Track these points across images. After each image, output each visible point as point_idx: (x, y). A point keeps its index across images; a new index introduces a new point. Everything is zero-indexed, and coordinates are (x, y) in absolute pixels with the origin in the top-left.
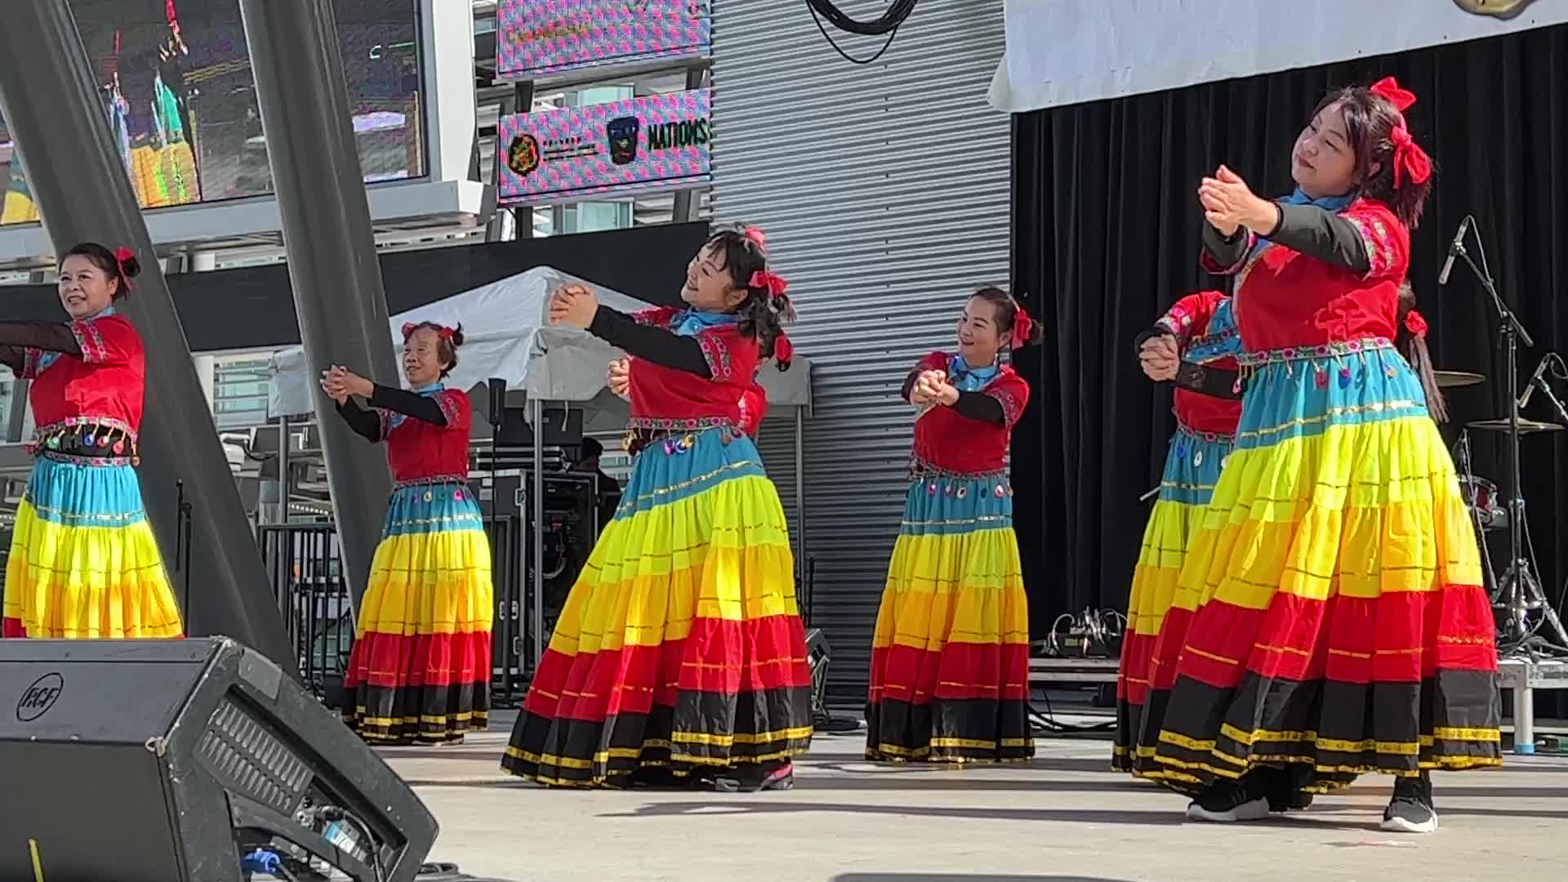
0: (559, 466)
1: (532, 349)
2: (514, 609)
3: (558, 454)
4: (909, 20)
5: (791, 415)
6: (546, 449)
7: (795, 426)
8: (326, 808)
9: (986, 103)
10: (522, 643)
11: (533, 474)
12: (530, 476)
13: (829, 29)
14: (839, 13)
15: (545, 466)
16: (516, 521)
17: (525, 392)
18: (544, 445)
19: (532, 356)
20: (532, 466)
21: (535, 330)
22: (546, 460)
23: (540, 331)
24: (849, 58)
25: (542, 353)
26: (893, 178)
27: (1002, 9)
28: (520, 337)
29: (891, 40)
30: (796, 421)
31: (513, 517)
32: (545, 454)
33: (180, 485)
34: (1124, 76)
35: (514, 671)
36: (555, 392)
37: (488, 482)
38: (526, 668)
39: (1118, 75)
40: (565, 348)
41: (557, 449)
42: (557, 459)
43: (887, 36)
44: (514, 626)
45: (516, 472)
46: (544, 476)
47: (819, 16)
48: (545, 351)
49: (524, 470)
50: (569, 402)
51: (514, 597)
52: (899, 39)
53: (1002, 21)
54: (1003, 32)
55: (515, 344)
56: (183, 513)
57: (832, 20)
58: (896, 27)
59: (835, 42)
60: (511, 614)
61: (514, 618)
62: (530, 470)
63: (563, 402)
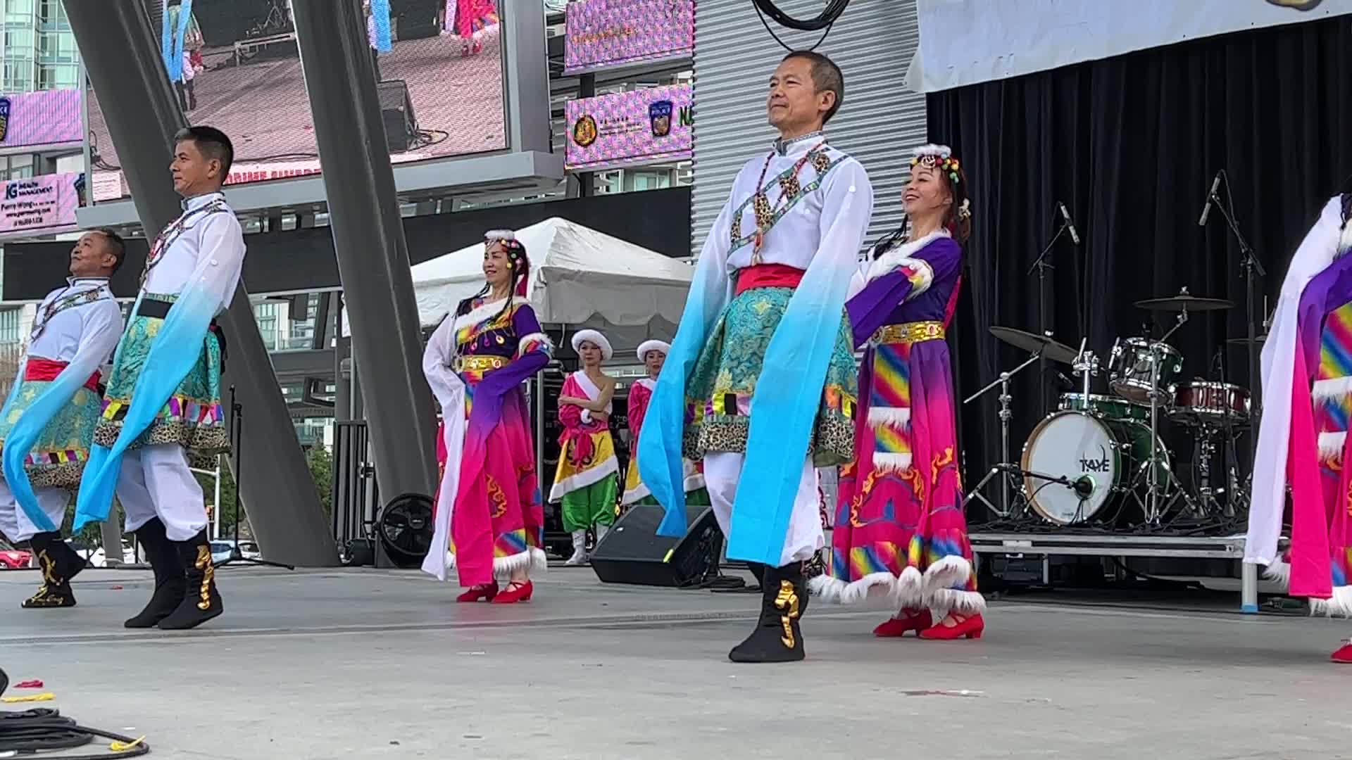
0: (558, 375)
1: (535, 283)
3: (557, 366)
4: (841, 19)
9: (901, 84)
11: (536, 382)
13: (776, 28)
14: (782, 15)
19: (535, 288)
21: (540, 267)
23: (543, 268)
25: (543, 285)
27: (915, 9)
29: (825, 36)
33: (233, 390)
34: (1008, 60)
36: (554, 317)
39: (1005, 61)
40: (564, 282)
42: (555, 370)
43: (823, 31)
46: (545, 383)
47: (766, 17)
48: (545, 284)
50: (566, 325)
52: (832, 35)
53: (916, 18)
54: (917, 27)
56: (236, 412)
57: (776, 19)
58: (831, 23)
59: (780, 39)
62: (534, 379)
63: (561, 325)
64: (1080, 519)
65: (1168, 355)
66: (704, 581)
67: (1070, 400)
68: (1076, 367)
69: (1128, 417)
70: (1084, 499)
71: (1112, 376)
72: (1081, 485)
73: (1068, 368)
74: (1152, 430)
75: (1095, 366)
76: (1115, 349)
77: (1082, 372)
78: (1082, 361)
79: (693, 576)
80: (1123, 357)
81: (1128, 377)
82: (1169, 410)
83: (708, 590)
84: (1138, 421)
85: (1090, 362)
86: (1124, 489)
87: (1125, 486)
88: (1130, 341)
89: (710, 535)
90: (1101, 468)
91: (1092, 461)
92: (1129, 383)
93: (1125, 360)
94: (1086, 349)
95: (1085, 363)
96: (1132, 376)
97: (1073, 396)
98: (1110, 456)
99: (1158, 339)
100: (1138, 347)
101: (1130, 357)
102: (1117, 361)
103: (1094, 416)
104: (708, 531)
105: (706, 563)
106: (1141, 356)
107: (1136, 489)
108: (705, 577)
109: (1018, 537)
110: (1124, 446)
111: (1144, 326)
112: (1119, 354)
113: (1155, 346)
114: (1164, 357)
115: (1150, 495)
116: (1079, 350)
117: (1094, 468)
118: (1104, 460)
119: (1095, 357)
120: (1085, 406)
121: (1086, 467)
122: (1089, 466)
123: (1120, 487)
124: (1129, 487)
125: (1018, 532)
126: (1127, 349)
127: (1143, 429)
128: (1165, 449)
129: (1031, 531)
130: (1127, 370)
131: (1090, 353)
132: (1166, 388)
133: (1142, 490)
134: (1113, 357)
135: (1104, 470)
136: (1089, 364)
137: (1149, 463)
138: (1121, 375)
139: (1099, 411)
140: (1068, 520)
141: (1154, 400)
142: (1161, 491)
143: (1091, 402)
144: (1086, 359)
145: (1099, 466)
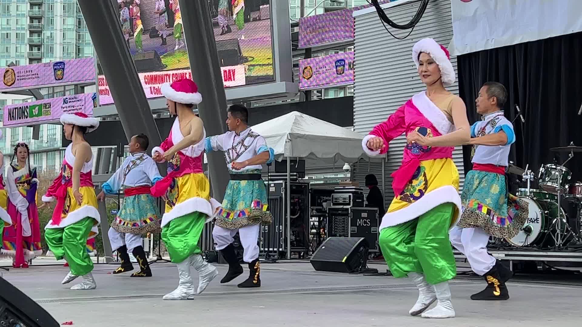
0: (296, 179)
1: (286, 140)
2: (281, 228)
3: (296, 175)
4: (418, 24)
5: (381, 161)
6: (291, 174)
7: (382, 165)
8: (11, 320)
10: (283, 240)
11: (287, 182)
12: (286, 183)
13: (389, 29)
14: (392, 23)
15: (291, 180)
16: (281, 198)
17: (283, 154)
18: (291, 172)
19: (286, 142)
20: (286, 179)
21: (288, 133)
22: (291, 177)
24: (397, 38)
25: (289, 141)
26: (414, 79)
27: (451, 19)
28: (282, 136)
29: (412, 31)
30: (382, 163)
31: (280, 197)
32: (291, 176)
34: (492, 41)
35: (281, 249)
36: (294, 154)
37: (272, 185)
38: (285, 248)
39: (490, 41)
40: (298, 139)
41: (295, 174)
42: (295, 177)
43: (410, 30)
44: (281, 234)
45: (281, 182)
46: (291, 183)
47: (385, 24)
48: (291, 140)
49: (284, 181)
50: (299, 157)
51: (281, 224)
52: (415, 31)
53: (452, 23)
54: (452, 27)
55: (281, 138)
57: (390, 25)
58: (414, 26)
59: (391, 33)
60: (280, 230)
61: (281, 231)
63: (297, 158)
64: (526, 244)
65: (565, 171)
66: (360, 270)
67: (521, 192)
68: (524, 177)
69: (547, 199)
70: (528, 235)
71: (540, 181)
72: (527, 229)
73: (520, 177)
74: (558, 205)
75: (532, 176)
76: (541, 169)
77: (527, 179)
78: (527, 174)
79: (355, 268)
80: (545, 173)
81: (547, 182)
82: (566, 196)
83: (362, 274)
84: (552, 201)
85: (530, 175)
86: (546, 231)
87: (546, 230)
88: (548, 165)
89: (363, 250)
90: (536, 221)
91: (531, 219)
92: (548, 184)
93: (546, 174)
94: (528, 169)
95: (528, 175)
96: (549, 181)
97: (523, 189)
98: (540, 217)
99: (560, 165)
100: (552, 168)
101: (548, 172)
102: (542, 174)
103: (532, 199)
104: (362, 248)
105: (361, 263)
106: (553, 172)
107: (552, 231)
108: (361, 269)
109: (499, 252)
110: (546, 212)
111: (554, 159)
112: (543, 171)
113: (559, 168)
114: (563, 173)
115: (558, 234)
116: (525, 170)
117: (533, 222)
118: (537, 218)
119: (532, 173)
120: (528, 194)
121: (529, 221)
122: (530, 221)
123: (544, 230)
124: (548, 230)
125: (499, 250)
126: (547, 170)
127: (555, 204)
128: (564, 213)
129: (505, 250)
130: (547, 178)
131: (530, 171)
132: (564, 186)
133: (554, 231)
134: (540, 172)
135: (537, 223)
136: (529, 176)
137: (557, 219)
138: (544, 180)
139: (534, 197)
140: (521, 245)
141: (559, 191)
142: (562, 231)
143: (530, 192)
144: (528, 174)
145: (535, 220)
